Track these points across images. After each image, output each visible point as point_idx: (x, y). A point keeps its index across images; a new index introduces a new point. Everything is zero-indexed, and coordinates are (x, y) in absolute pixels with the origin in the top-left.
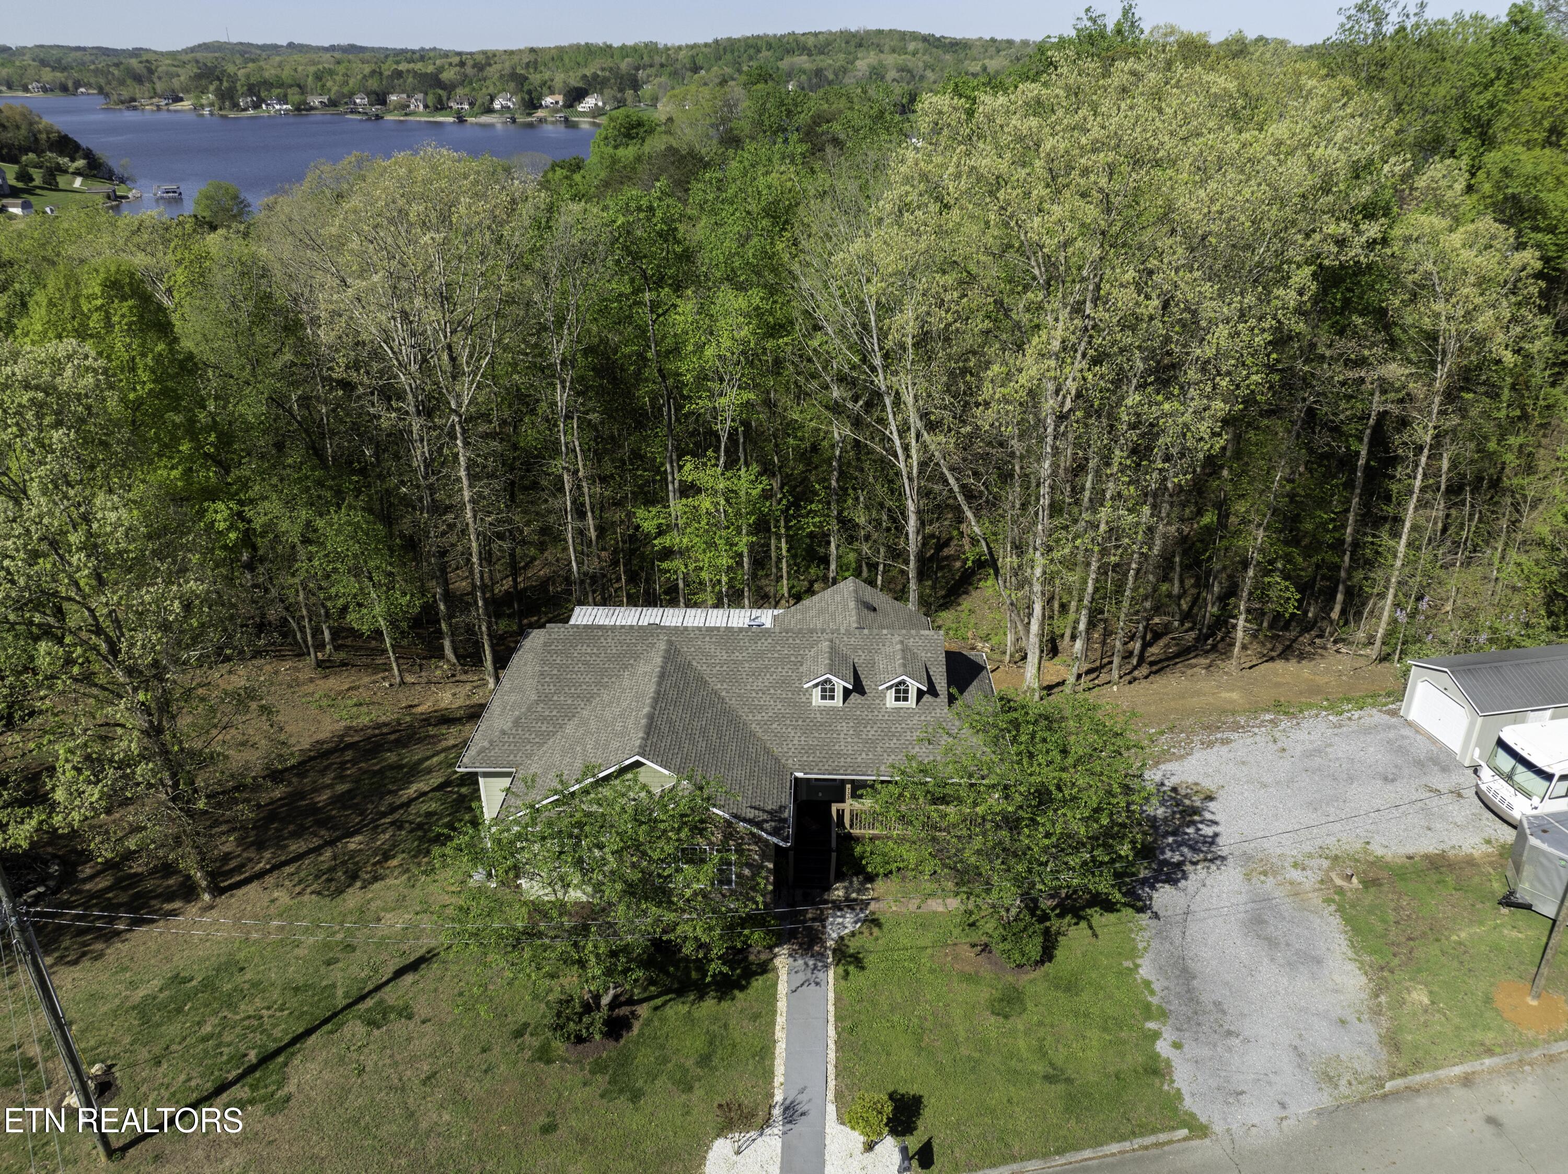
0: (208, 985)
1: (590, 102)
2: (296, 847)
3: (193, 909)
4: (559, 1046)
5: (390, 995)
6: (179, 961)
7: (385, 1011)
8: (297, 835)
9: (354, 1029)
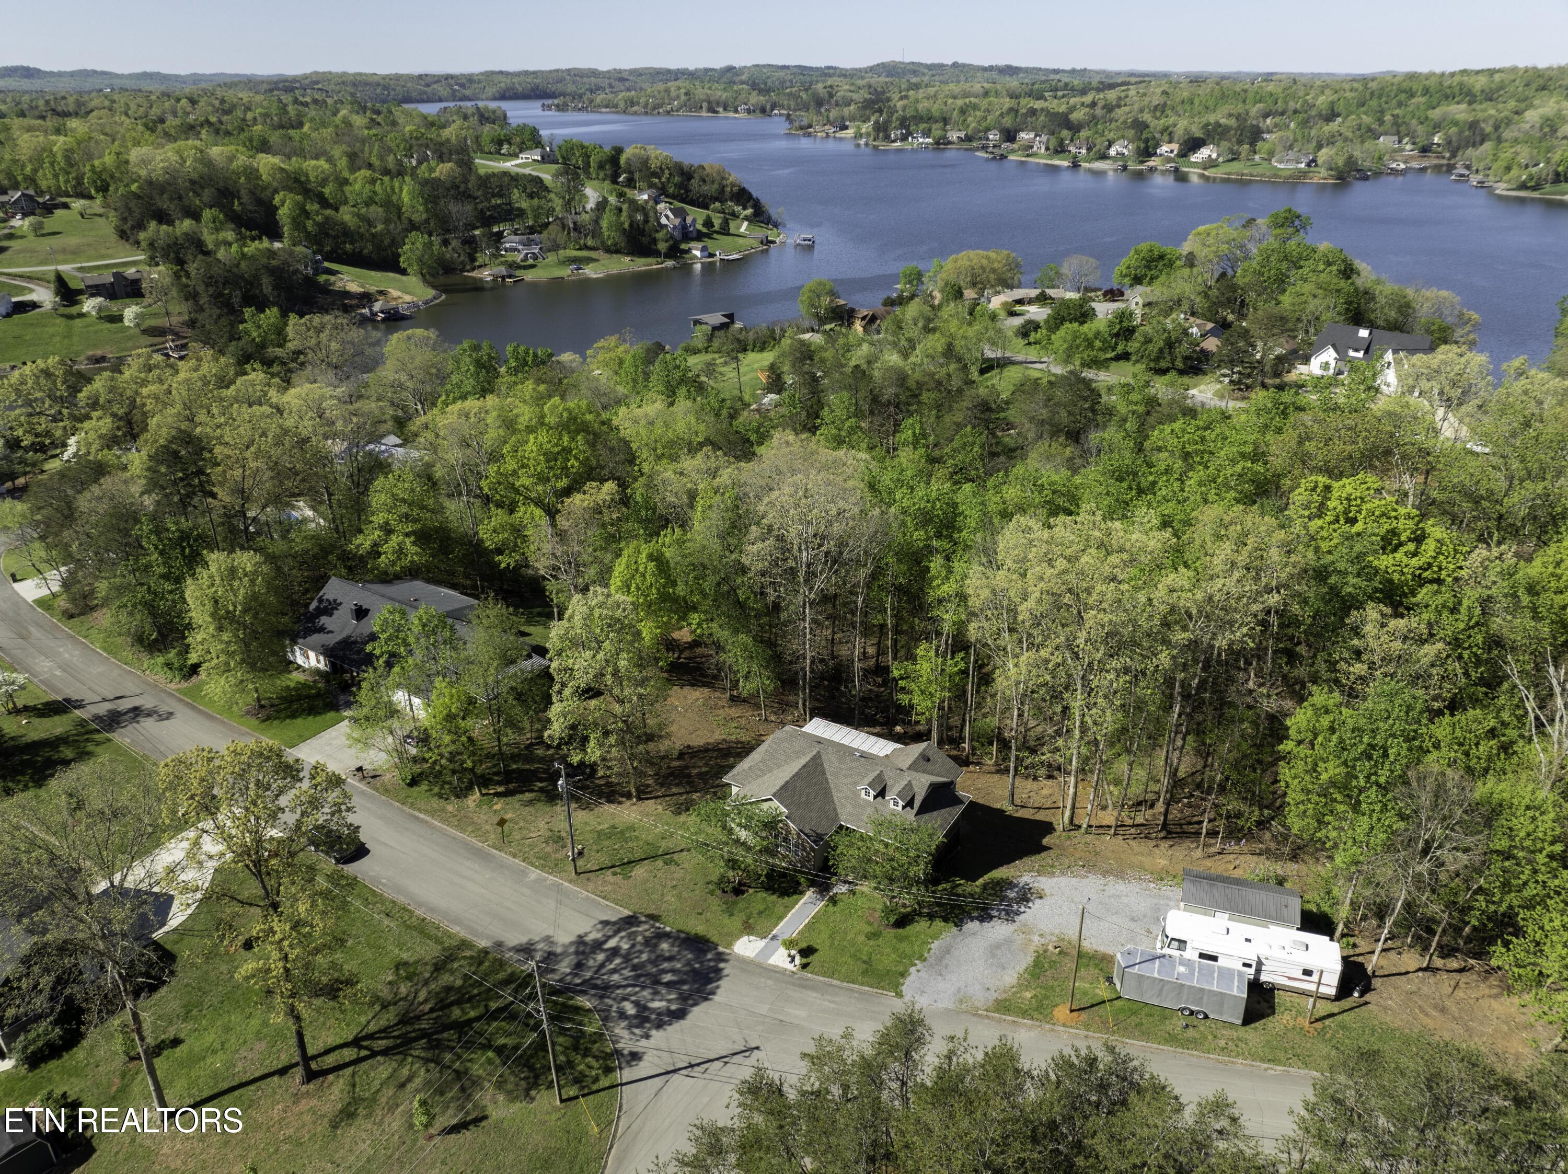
0: (622, 832)
1: (1205, 153)
2: (675, 790)
3: (628, 803)
4: (718, 892)
5: (676, 856)
6: (616, 820)
7: (672, 860)
8: (677, 785)
9: (660, 863)
